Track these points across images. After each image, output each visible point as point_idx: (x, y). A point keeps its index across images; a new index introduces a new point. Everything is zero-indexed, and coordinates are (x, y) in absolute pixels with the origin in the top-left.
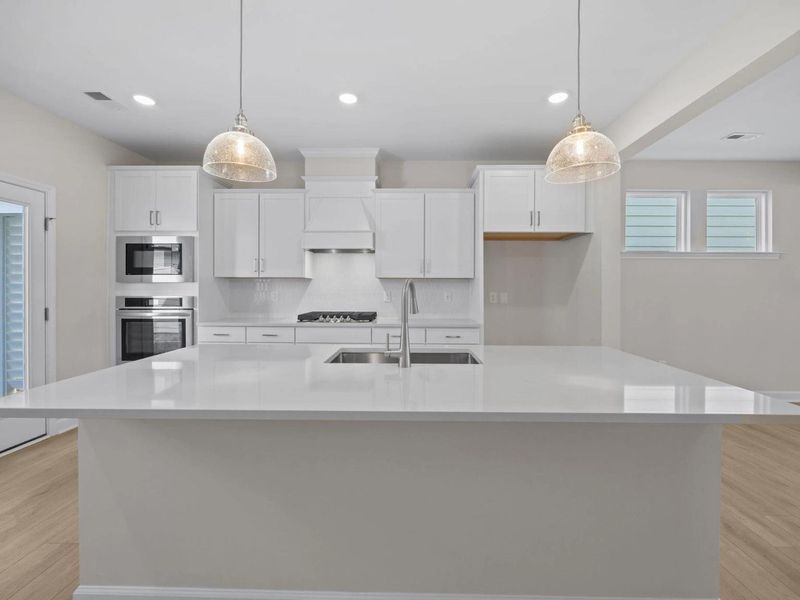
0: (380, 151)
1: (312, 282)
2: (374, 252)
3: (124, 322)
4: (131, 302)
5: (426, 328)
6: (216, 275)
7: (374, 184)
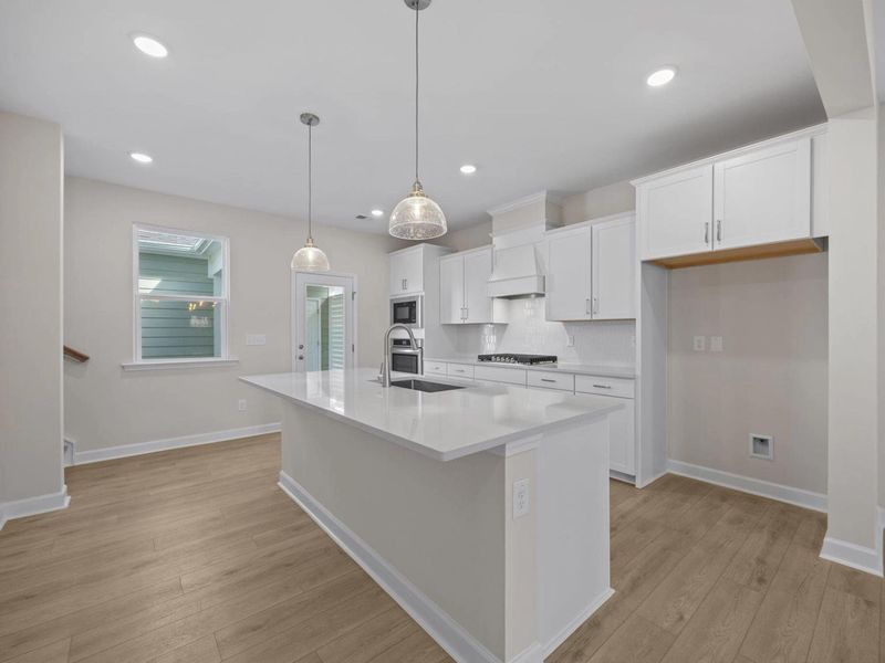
0: (548, 193)
1: (509, 327)
2: (543, 295)
3: (394, 355)
4: (398, 342)
5: (575, 374)
6: (442, 322)
7: (544, 227)
